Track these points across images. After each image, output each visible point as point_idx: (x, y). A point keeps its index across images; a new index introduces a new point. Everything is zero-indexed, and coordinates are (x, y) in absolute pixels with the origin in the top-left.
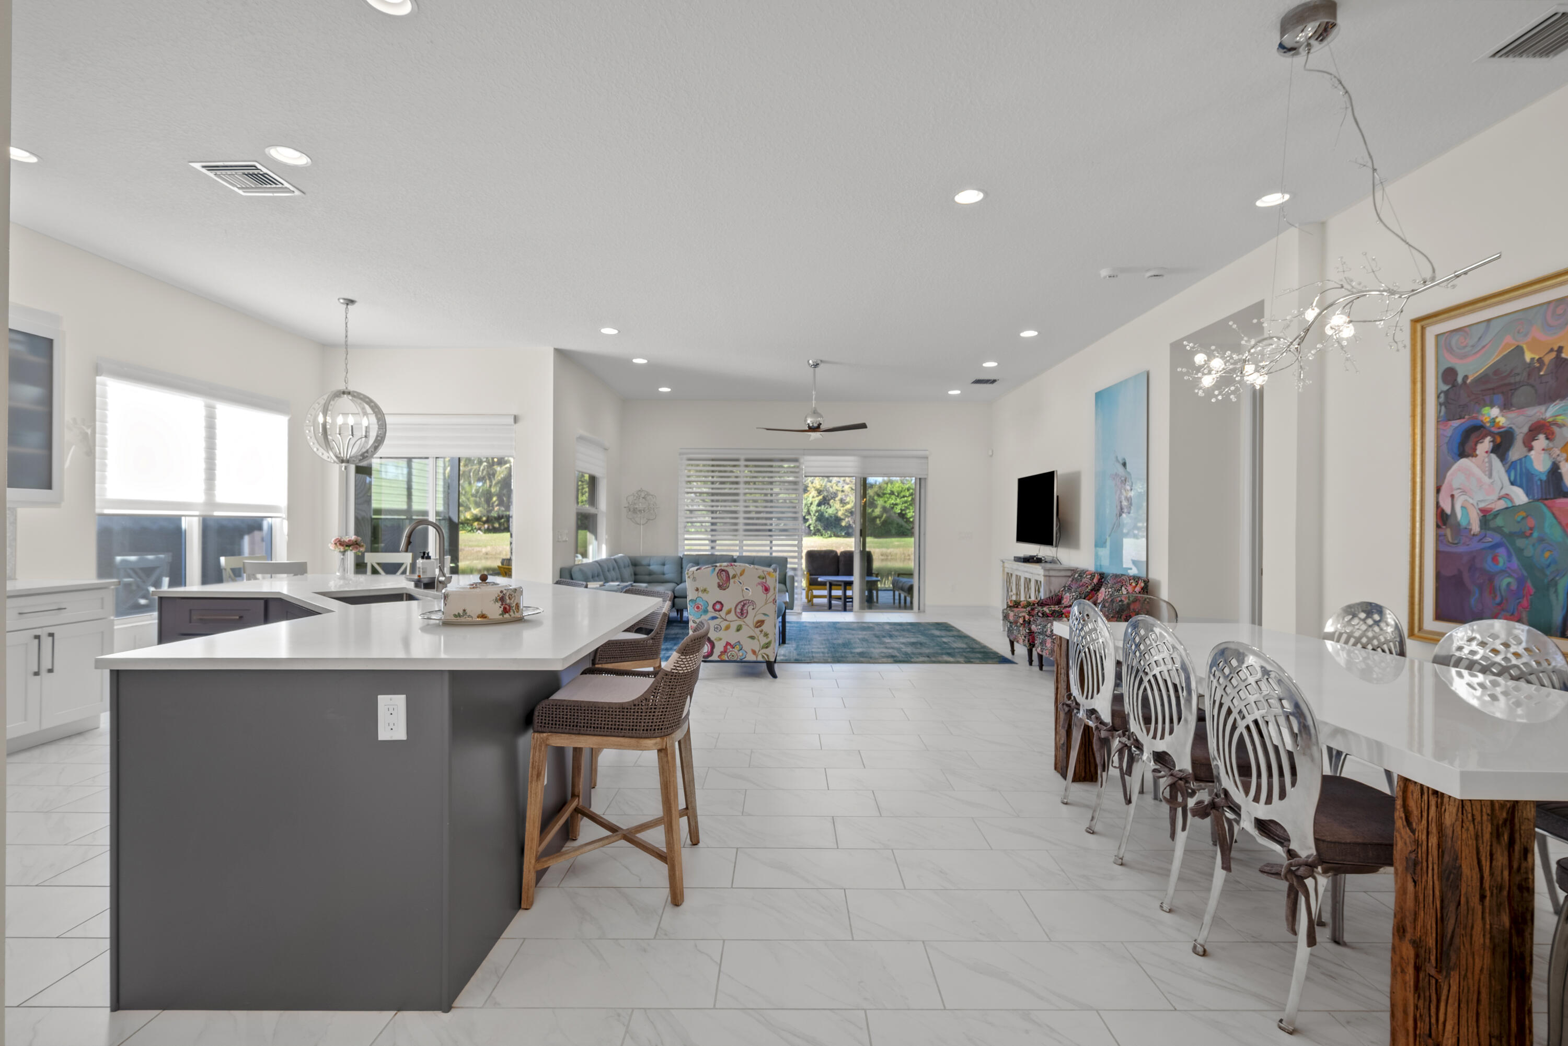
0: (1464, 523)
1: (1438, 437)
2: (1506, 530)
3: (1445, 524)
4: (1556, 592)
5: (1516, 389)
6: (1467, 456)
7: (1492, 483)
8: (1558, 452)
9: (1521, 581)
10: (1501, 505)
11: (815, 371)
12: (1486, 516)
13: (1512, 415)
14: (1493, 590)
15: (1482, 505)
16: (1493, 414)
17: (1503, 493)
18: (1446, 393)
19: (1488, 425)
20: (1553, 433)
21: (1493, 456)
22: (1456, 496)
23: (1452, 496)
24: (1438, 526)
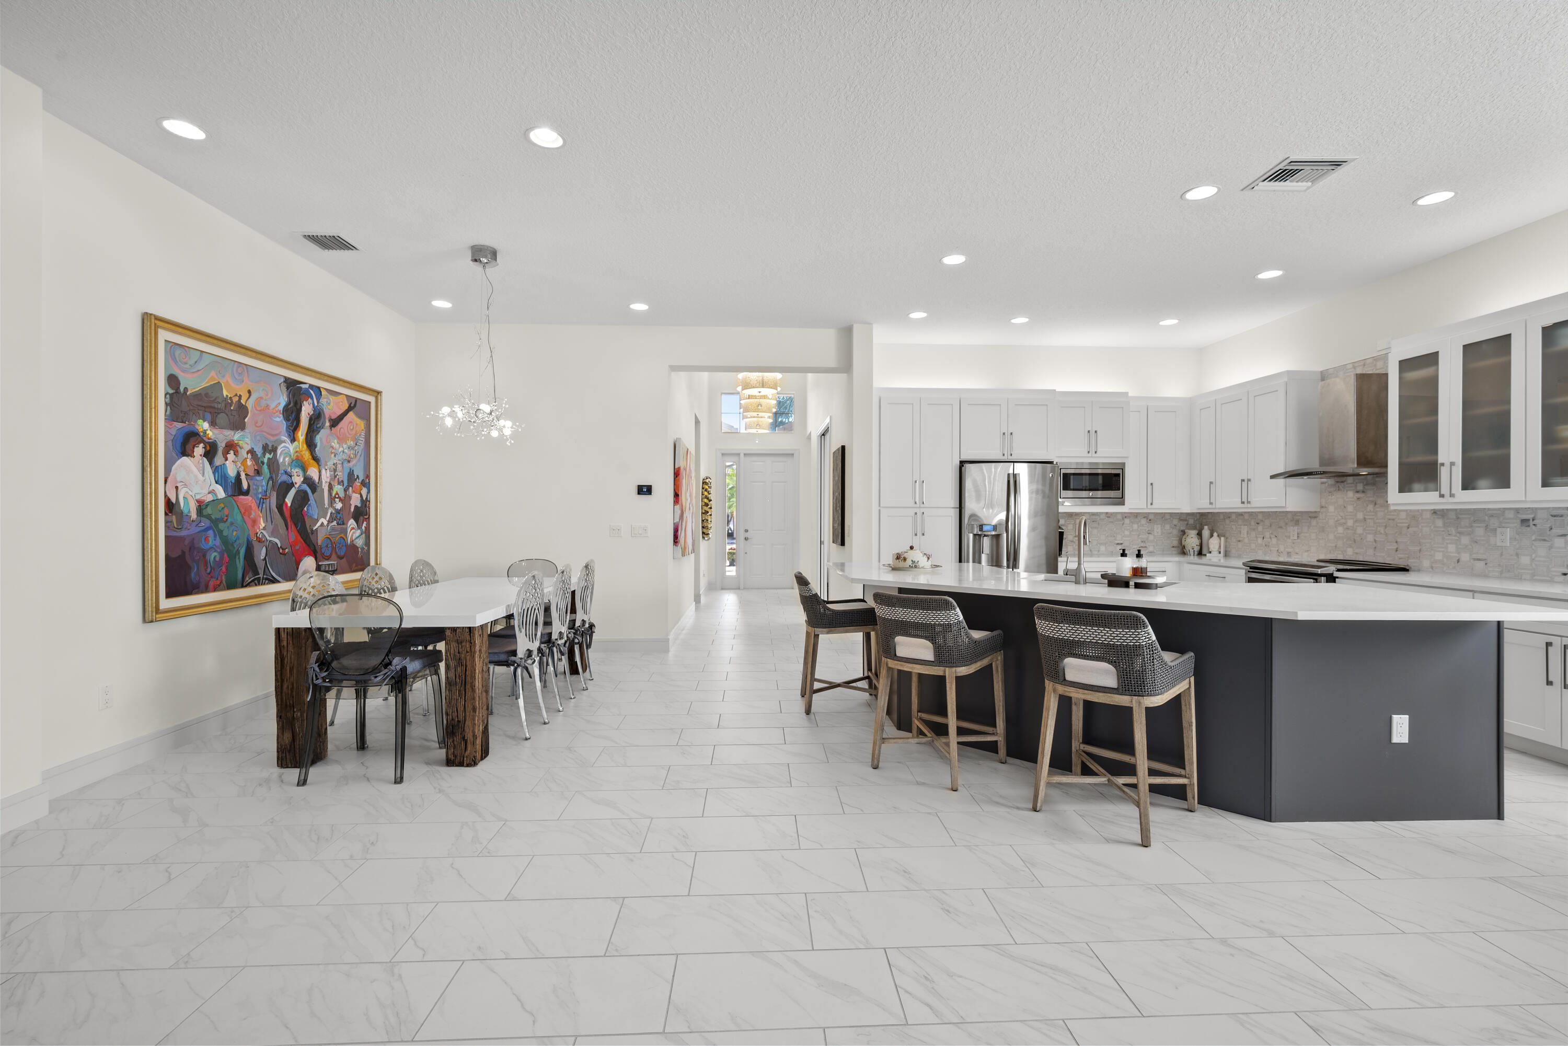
0: (185, 511)
1: (166, 433)
2: (213, 517)
3: (171, 512)
4: (239, 558)
5: (218, 413)
6: (187, 455)
7: (204, 480)
8: (240, 465)
9: (221, 554)
10: (210, 498)
12: (201, 506)
13: (216, 431)
14: (206, 563)
15: (198, 497)
16: (203, 426)
17: (211, 489)
18: (171, 395)
19: (202, 434)
20: (237, 451)
21: (205, 459)
22: (179, 488)
23: (177, 488)
24: (166, 514)
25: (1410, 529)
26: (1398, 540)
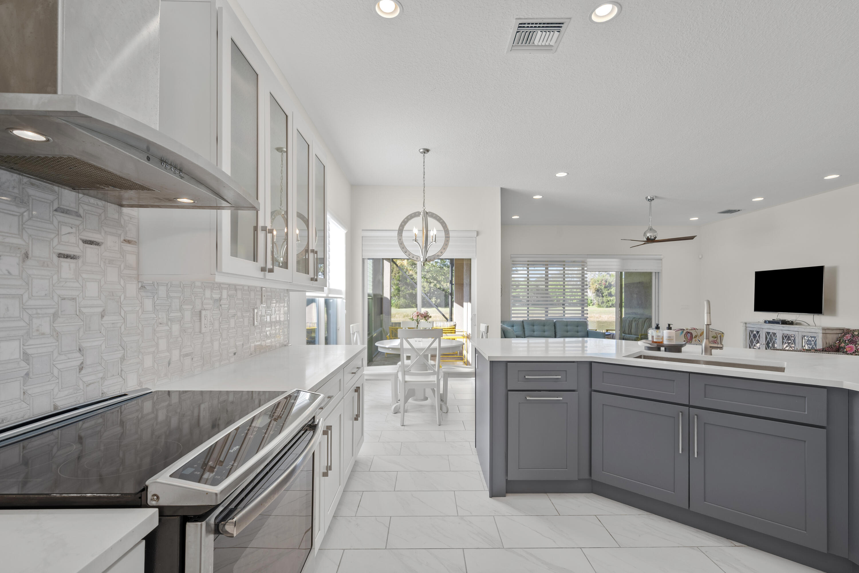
11: (651, 204)
25: (105, 318)
26: (84, 345)
